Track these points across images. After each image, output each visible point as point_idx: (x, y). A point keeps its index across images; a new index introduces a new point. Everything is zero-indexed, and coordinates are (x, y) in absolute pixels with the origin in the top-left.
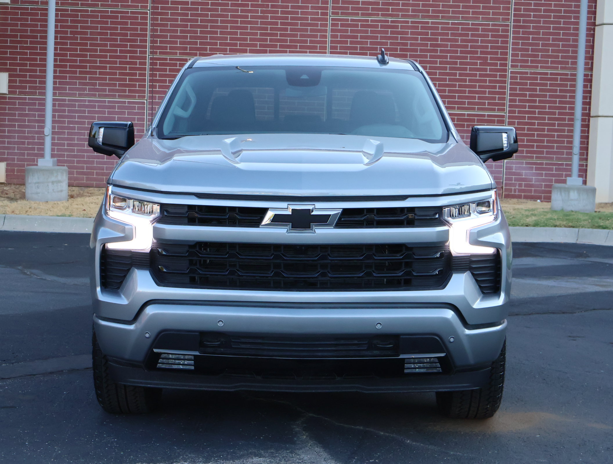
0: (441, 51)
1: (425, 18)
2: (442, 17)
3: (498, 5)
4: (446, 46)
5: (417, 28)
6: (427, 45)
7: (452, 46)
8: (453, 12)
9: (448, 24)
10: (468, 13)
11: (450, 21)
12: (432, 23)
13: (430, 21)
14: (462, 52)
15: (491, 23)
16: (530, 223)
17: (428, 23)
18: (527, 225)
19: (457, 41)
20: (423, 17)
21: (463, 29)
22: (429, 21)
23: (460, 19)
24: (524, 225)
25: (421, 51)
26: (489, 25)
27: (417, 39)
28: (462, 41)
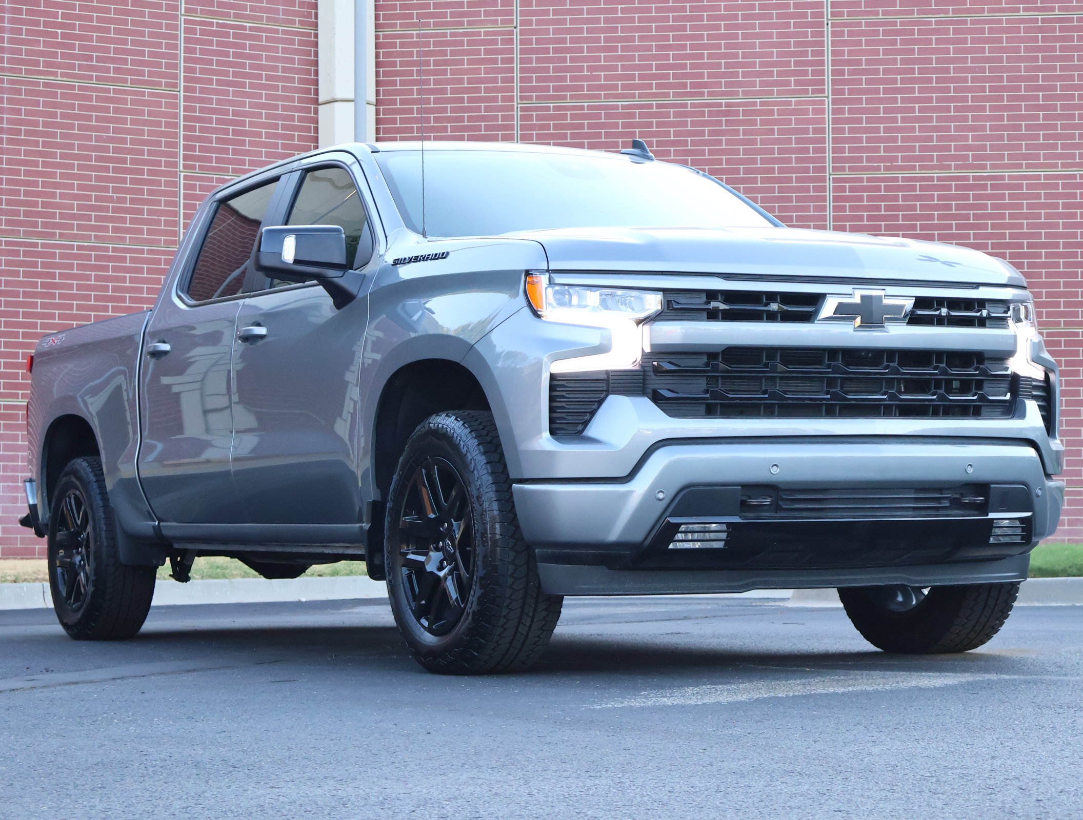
0: (62, 296)
1: (30, 236)
2: (61, 235)
3: (157, 218)
4: (70, 287)
5: (17, 253)
6: (35, 285)
7: (79, 287)
8: (80, 227)
9: (72, 247)
10: (106, 229)
11: (76, 243)
12: (43, 245)
13: (40, 241)
14: (97, 298)
15: (146, 248)
16: (326, 571)
17: (35, 245)
18: (320, 573)
19: (88, 278)
20: (28, 234)
21: (98, 258)
22: (38, 243)
23: (91, 240)
24: (315, 574)
25: (26, 295)
26: (142, 251)
27: (17, 274)
28: (98, 278)
